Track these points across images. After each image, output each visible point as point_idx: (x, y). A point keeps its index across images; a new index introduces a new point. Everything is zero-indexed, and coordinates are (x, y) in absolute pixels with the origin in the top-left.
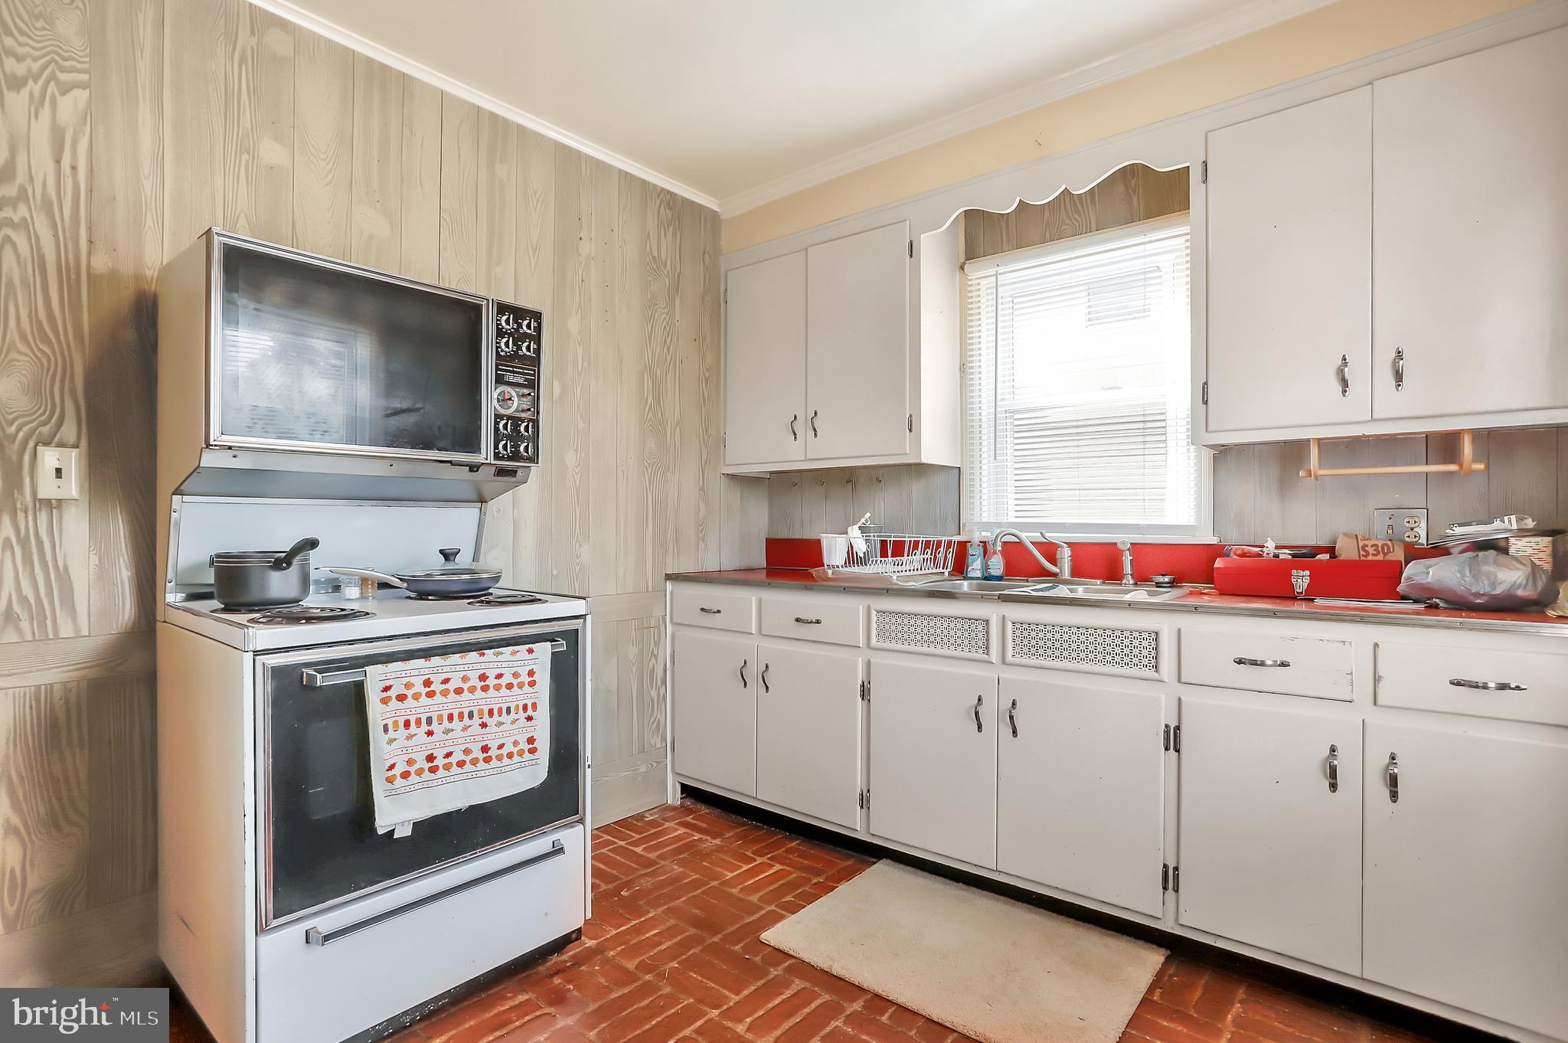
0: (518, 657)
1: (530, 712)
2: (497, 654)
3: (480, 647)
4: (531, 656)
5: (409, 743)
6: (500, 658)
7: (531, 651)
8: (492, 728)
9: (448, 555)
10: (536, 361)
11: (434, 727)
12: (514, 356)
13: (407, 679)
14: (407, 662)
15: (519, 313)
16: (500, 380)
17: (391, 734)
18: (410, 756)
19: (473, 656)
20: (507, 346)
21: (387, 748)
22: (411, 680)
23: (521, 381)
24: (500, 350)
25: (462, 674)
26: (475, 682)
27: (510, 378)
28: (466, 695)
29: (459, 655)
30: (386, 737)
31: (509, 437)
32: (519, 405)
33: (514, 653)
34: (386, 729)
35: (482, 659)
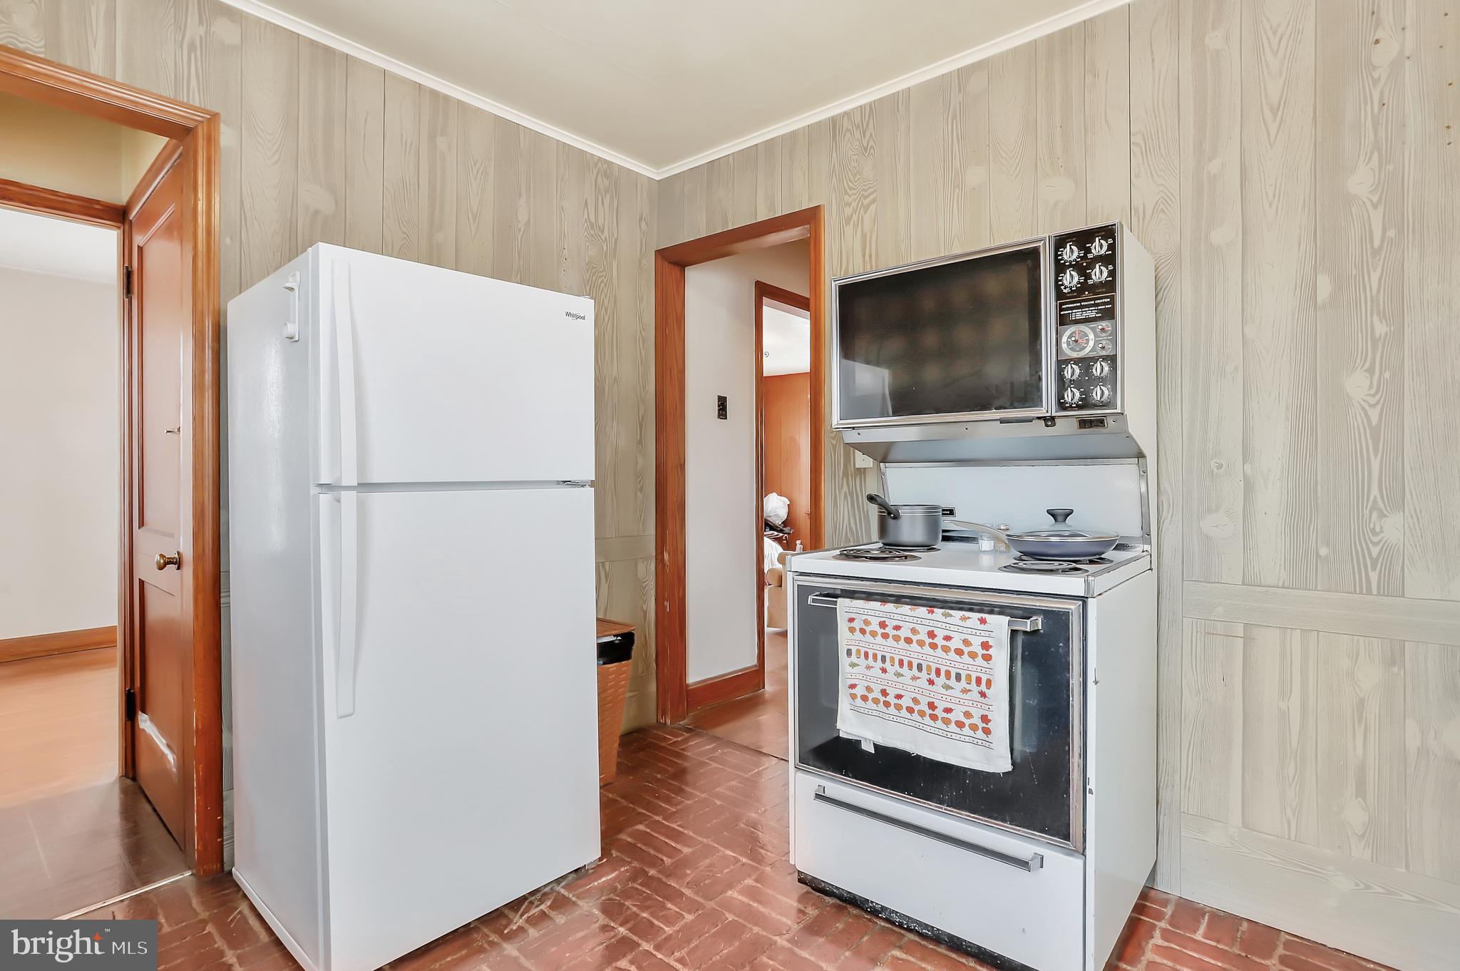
0: (968, 623)
1: (983, 687)
2: (947, 615)
3: (931, 603)
4: (982, 627)
5: (867, 672)
6: (949, 620)
7: (983, 621)
8: (938, 688)
9: (1059, 516)
10: (1110, 286)
11: (887, 665)
12: (1083, 288)
13: (865, 617)
14: (867, 602)
15: (1083, 238)
16: (1063, 321)
17: (854, 658)
18: (870, 684)
19: (922, 611)
20: (1071, 279)
21: (849, 669)
22: (869, 618)
23: (1093, 315)
24: (1062, 287)
25: (912, 626)
26: (923, 636)
27: (1078, 315)
28: (915, 646)
29: (910, 607)
30: (849, 660)
31: (1077, 384)
32: (1096, 342)
33: (964, 619)
34: (849, 653)
35: (930, 616)
